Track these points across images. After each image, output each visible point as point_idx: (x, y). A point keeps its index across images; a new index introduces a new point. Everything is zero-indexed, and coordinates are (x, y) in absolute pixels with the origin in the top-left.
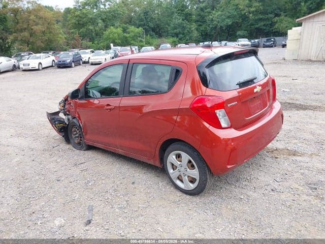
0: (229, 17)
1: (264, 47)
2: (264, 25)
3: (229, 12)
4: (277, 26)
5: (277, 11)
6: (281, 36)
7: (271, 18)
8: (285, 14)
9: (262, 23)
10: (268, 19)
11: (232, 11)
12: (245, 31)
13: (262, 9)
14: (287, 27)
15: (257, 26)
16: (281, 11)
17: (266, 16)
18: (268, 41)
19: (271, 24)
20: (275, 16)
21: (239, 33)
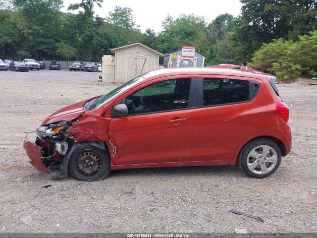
0: (6, 35)
1: (50, 69)
2: (47, 48)
3: (6, 29)
4: (59, 51)
5: (57, 38)
6: (64, 61)
7: (52, 43)
8: (65, 41)
9: (45, 47)
10: (49, 43)
11: (10, 29)
12: (27, 51)
13: (42, 32)
14: (68, 53)
15: (40, 48)
16: (60, 38)
17: (48, 41)
18: (53, 63)
19: (53, 49)
20: (56, 42)
21: (20, 52)
